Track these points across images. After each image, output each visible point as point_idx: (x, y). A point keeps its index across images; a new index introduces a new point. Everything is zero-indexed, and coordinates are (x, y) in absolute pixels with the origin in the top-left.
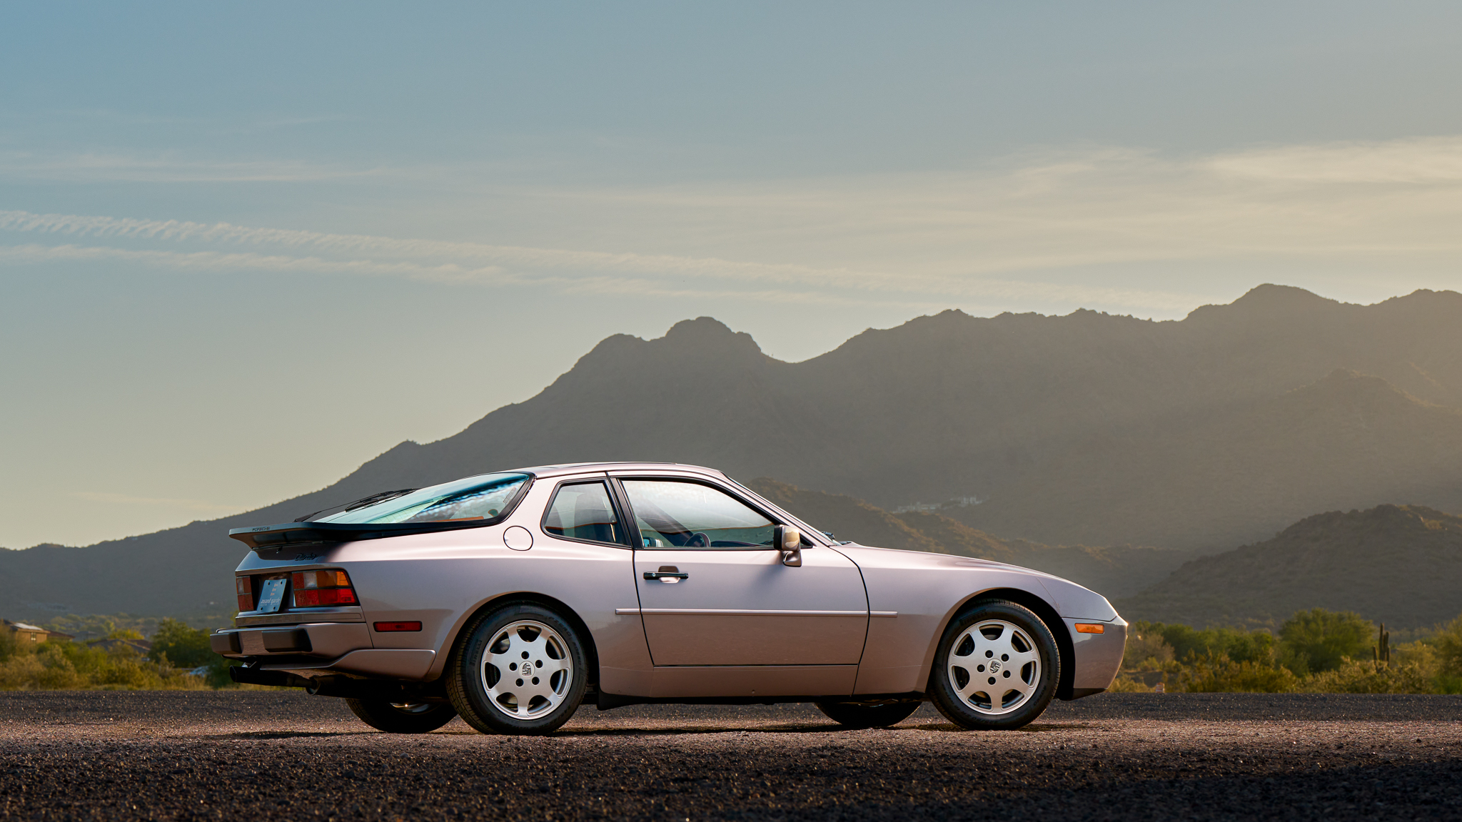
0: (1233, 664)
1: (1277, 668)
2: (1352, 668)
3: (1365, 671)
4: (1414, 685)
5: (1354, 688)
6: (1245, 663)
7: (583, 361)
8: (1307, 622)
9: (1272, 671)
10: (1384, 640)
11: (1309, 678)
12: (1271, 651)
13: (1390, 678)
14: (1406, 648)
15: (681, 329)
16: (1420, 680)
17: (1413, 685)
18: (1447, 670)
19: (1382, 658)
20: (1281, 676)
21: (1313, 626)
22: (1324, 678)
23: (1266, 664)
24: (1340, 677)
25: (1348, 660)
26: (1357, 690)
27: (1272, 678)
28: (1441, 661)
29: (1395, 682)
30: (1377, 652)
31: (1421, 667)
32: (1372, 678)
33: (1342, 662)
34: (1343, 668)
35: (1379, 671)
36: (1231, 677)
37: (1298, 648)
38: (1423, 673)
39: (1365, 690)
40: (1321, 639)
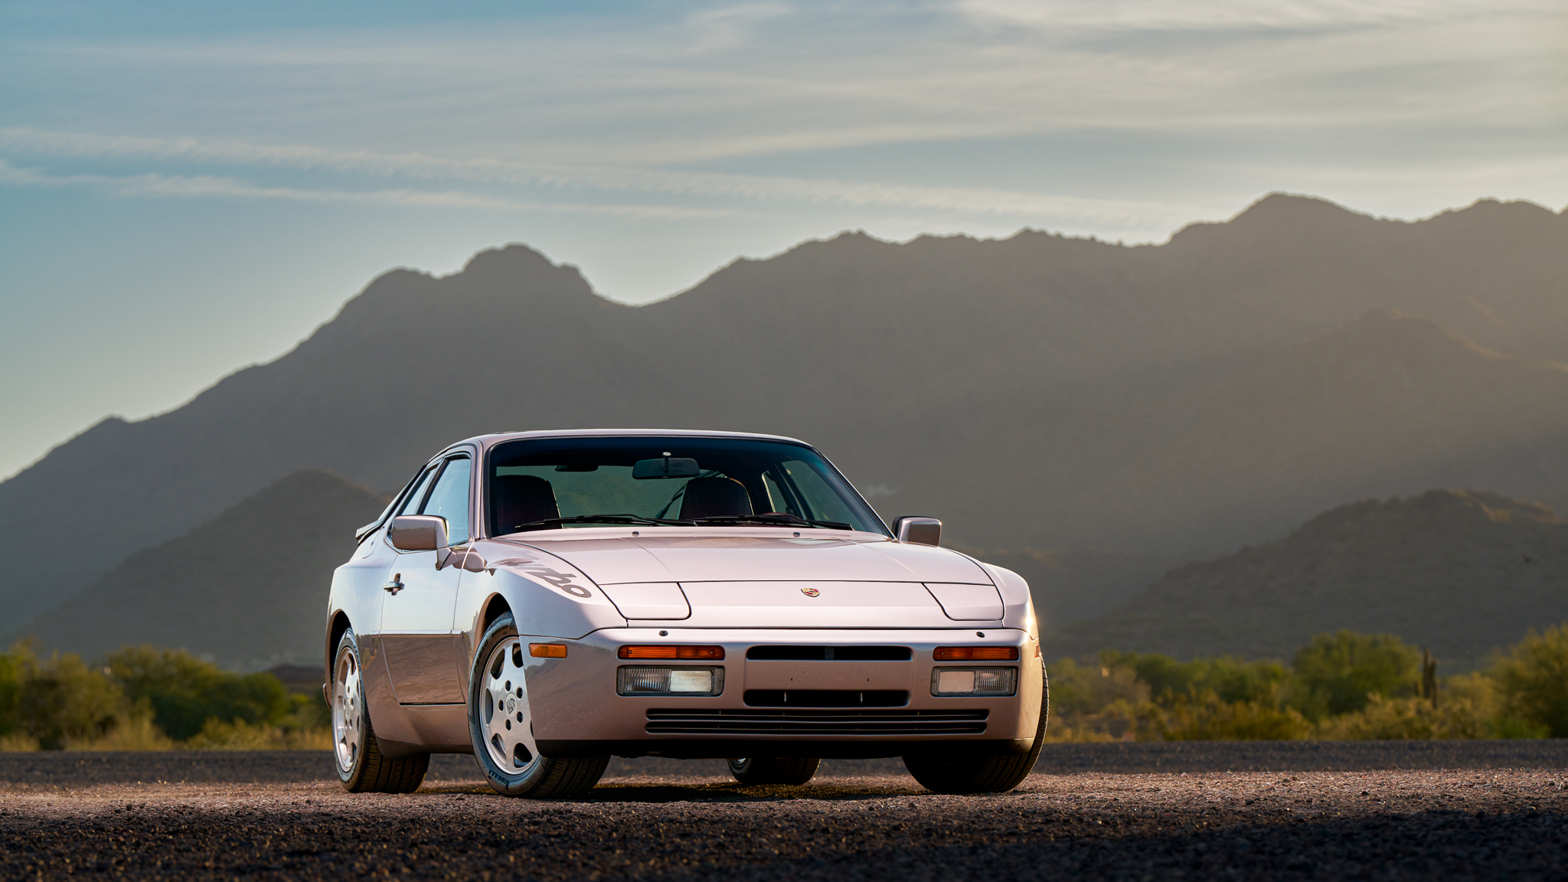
0: (1224, 707)
1: (1282, 709)
2: (1383, 709)
3: (1400, 713)
4: (1463, 728)
5: (1385, 735)
6: (1240, 706)
7: (351, 306)
8: (1328, 648)
9: (1275, 715)
10: (1429, 671)
11: (1325, 724)
12: (1274, 686)
13: (1432, 721)
14: (1460, 681)
15: (484, 261)
16: (1473, 725)
17: (1464, 731)
18: (1508, 710)
19: (1427, 696)
20: (1288, 720)
21: (1335, 654)
22: (1346, 723)
23: (1268, 704)
24: (1368, 722)
25: (1376, 697)
26: (1389, 738)
27: (1277, 724)
28: (1503, 698)
29: (1440, 727)
30: (1421, 687)
31: (1475, 708)
32: (1408, 723)
33: (1368, 701)
34: (1369, 708)
35: (1419, 712)
36: (1222, 723)
37: (1314, 684)
38: (1477, 715)
39: (1400, 737)
40: (1346, 671)
